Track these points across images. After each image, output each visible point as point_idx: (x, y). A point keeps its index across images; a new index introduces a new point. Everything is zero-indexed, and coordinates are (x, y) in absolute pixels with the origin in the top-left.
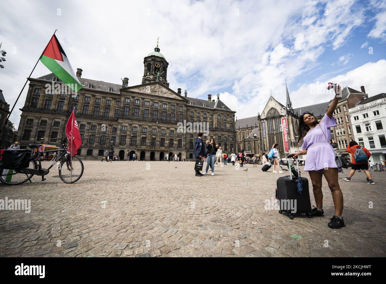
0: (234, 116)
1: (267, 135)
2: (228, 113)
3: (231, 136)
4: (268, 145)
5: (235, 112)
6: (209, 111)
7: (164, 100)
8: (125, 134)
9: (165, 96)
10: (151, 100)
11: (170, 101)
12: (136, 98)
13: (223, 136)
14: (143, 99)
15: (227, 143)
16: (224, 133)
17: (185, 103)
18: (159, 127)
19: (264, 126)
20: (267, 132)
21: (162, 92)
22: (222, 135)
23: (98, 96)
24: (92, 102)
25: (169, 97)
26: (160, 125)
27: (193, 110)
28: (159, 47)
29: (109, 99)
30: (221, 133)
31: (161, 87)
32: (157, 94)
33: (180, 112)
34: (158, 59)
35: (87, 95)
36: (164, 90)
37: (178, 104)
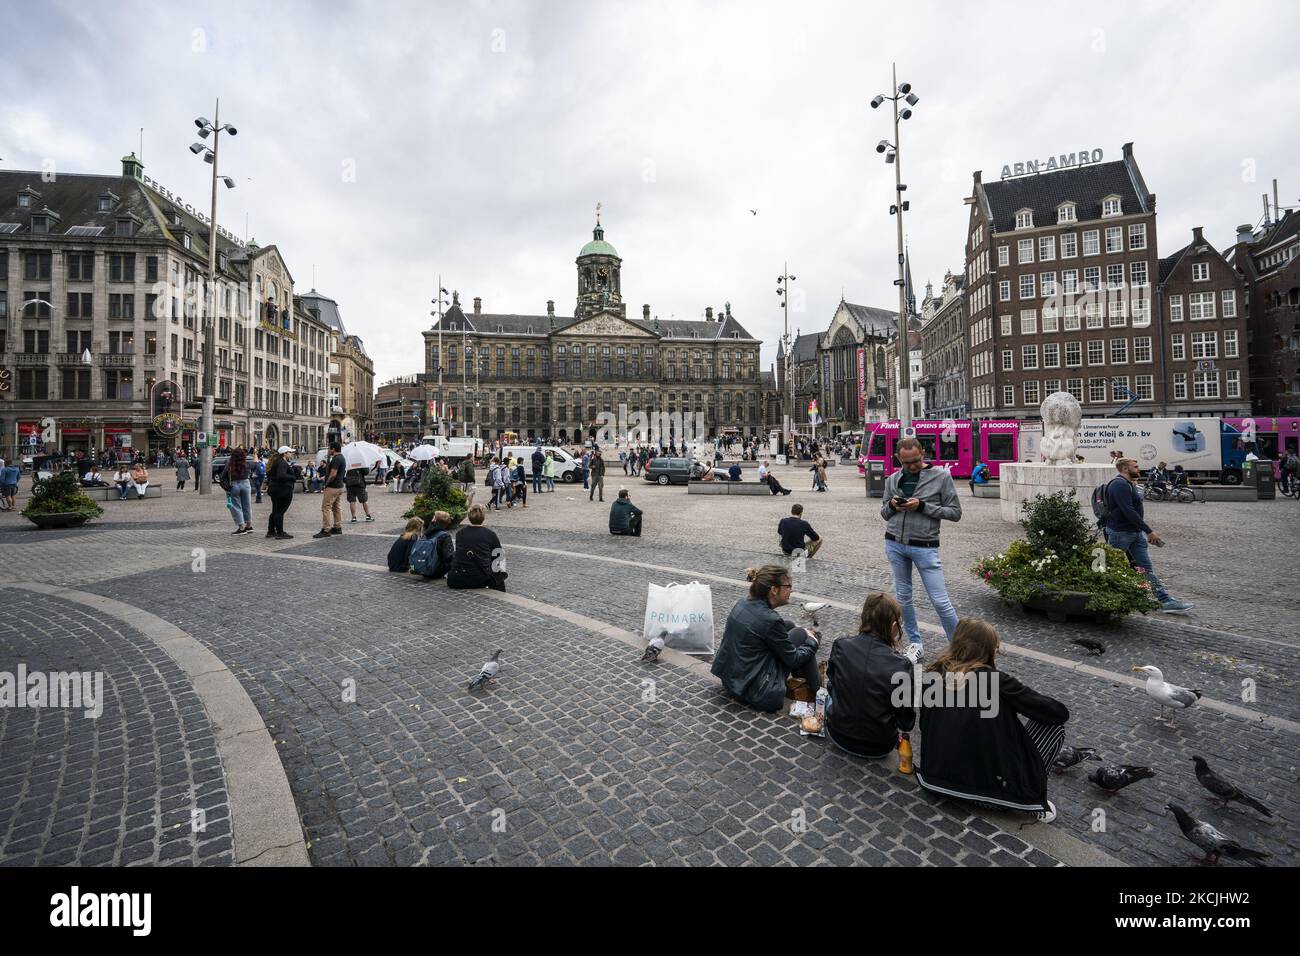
0: (758, 350)
1: (832, 384)
2: (745, 347)
3: (751, 392)
4: (833, 404)
5: (762, 342)
6: (704, 346)
7: (618, 341)
8: (563, 405)
9: (619, 333)
10: (598, 344)
11: (628, 341)
12: (573, 344)
13: (734, 394)
14: (584, 344)
15: (742, 406)
16: (735, 387)
17: (656, 341)
18: (615, 389)
19: (827, 364)
20: (832, 377)
21: (614, 327)
22: (731, 390)
23: (515, 344)
24: (508, 356)
25: (626, 334)
26: (616, 385)
27: (672, 348)
28: (602, 227)
29: (531, 347)
30: (730, 387)
31: (612, 318)
32: (605, 334)
33: (647, 358)
34: (603, 260)
35: (499, 345)
36: (618, 322)
37: (642, 345)
